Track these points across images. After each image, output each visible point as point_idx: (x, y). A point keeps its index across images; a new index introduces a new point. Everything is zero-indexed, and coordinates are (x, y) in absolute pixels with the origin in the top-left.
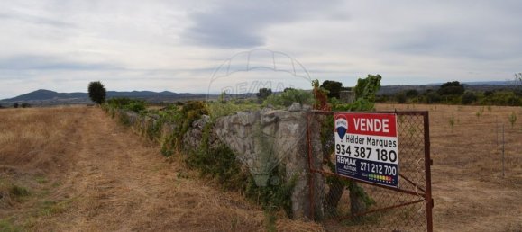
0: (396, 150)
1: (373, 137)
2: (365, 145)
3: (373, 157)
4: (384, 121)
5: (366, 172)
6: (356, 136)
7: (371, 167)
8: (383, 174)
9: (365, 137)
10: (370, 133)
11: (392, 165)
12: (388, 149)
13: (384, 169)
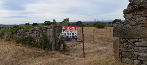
0: (76, 33)
1: (71, 31)
2: (69, 33)
3: (71, 35)
4: (74, 27)
5: (70, 38)
6: (67, 31)
7: (71, 37)
8: (74, 38)
9: (69, 31)
10: (71, 30)
11: (75, 36)
12: (75, 33)
13: (74, 37)
